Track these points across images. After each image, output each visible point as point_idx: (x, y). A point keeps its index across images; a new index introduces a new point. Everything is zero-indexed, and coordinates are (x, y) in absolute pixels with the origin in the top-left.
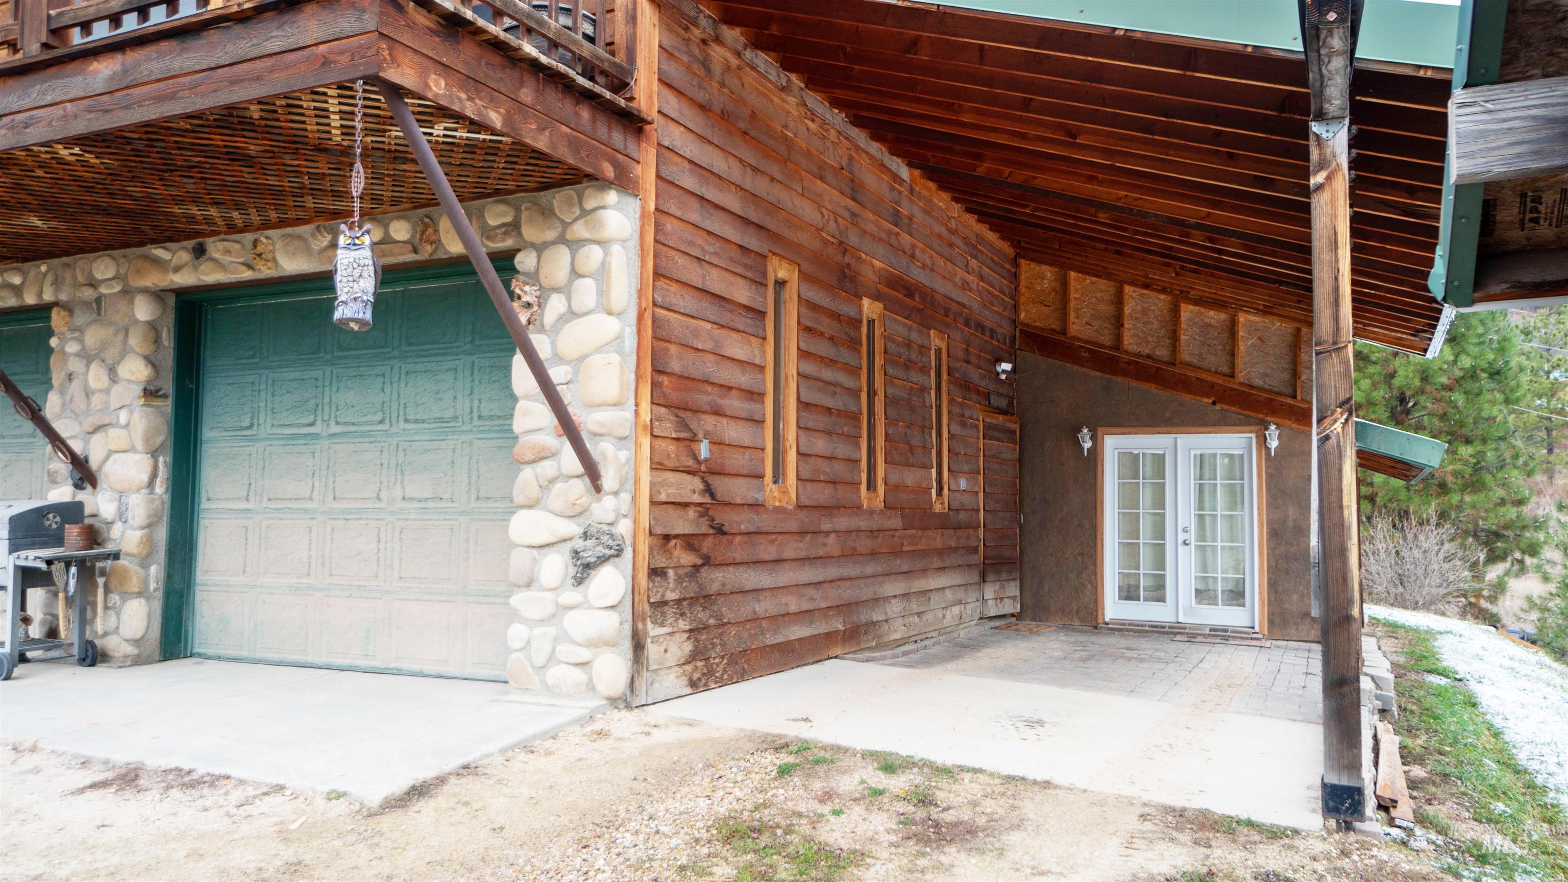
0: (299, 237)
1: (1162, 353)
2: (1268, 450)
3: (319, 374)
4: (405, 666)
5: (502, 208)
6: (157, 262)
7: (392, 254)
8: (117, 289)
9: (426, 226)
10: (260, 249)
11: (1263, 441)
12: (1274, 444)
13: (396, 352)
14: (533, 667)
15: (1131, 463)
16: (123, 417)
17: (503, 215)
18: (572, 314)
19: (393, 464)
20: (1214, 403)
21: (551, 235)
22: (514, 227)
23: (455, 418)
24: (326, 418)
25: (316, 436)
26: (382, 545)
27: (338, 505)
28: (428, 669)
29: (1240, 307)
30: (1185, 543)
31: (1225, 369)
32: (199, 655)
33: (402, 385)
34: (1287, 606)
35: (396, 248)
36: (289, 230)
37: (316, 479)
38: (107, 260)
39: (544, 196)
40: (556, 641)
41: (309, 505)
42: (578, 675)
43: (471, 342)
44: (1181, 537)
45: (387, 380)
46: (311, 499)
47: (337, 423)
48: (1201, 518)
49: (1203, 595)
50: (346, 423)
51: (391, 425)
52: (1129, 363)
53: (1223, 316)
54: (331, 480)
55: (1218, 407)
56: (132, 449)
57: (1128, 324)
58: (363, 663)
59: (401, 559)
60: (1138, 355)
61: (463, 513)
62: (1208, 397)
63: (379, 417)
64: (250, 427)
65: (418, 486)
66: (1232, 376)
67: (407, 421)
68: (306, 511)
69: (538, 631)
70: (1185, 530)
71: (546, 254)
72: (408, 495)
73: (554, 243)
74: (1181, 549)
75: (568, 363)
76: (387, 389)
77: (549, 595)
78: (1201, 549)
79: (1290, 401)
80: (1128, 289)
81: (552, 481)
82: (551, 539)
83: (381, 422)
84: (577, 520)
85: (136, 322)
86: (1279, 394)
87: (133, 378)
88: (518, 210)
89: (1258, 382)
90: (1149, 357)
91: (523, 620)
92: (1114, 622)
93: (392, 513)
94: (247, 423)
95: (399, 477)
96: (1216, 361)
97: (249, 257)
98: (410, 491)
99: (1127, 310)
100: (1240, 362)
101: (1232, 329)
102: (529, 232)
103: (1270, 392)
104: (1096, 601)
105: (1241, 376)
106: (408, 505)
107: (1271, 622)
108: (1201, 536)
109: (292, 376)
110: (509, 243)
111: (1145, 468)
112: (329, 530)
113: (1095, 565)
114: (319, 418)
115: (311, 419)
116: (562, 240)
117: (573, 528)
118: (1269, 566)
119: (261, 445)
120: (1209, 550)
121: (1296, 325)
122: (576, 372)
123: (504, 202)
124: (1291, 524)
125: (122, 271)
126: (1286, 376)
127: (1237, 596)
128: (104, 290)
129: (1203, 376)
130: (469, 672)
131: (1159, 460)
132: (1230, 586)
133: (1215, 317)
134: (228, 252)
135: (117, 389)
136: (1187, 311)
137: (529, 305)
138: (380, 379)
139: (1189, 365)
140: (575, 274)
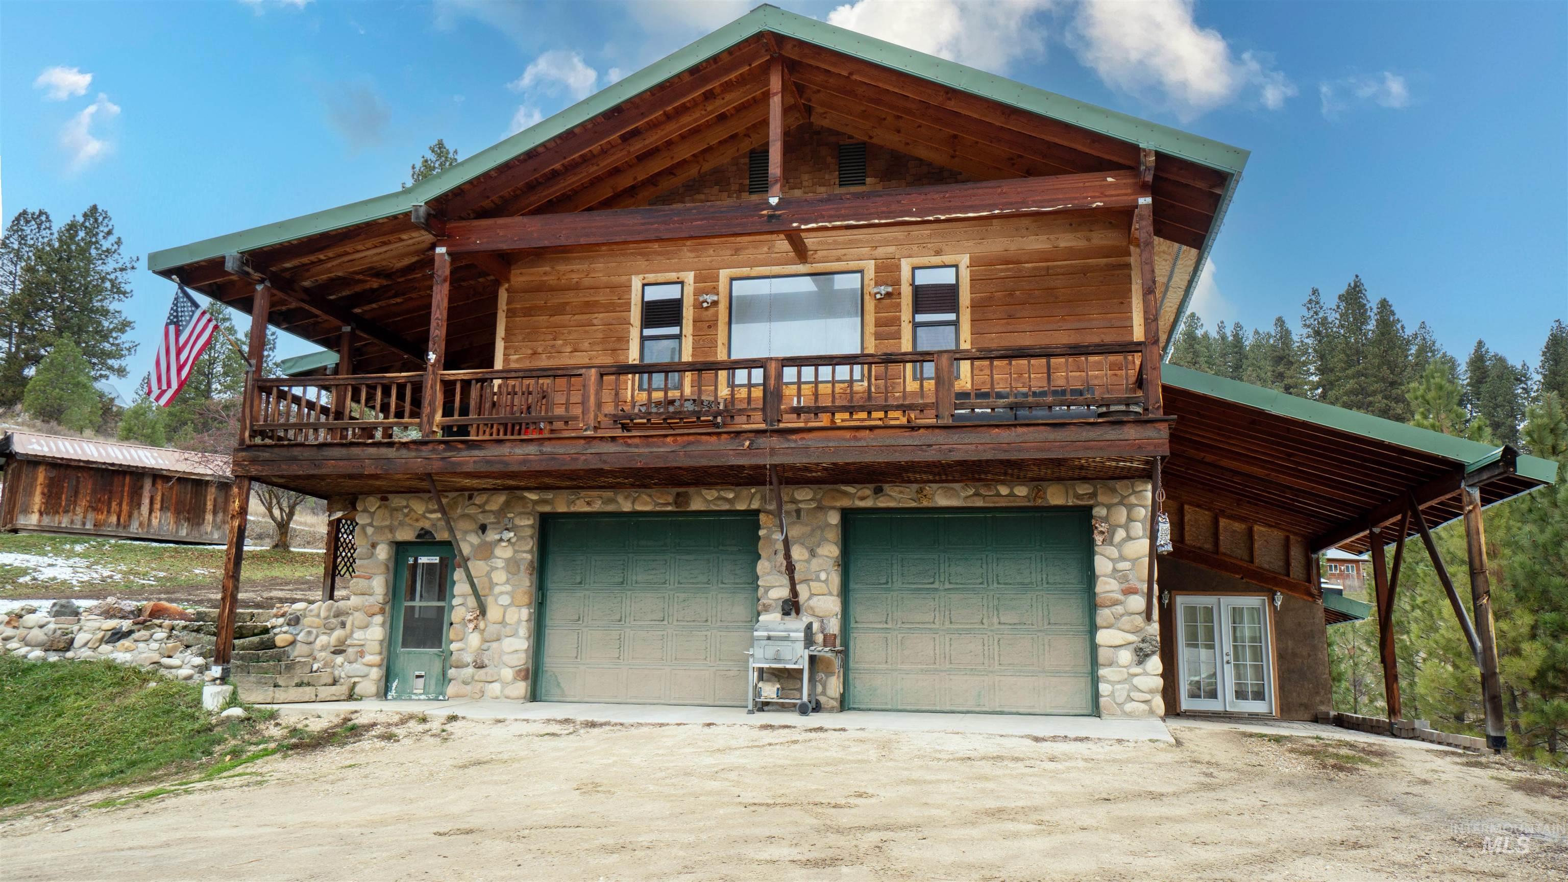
0: (952, 489)
1: (1208, 546)
2: (1275, 607)
3: (936, 556)
4: (1006, 710)
5: (1087, 486)
6: (846, 494)
7: (1014, 501)
8: (814, 505)
9: (1039, 491)
10: (925, 493)
11: (1272, 600)
12: (1278, 603)
13: (989, 548)
14: (1117, 704)
15: (1191, 611)
16: (823, 576)
17: (1087, 489)
18: (1129, 538)
19: (991, 605)
20: (1242, 578)
21: (1116, 500)
22: (1094, 495)
23: (1032, 583)
24: (942, 579)
25: (936, 589)
26: (986, 648)
27: (952, 626)
28: (1021, 710)
29: (1255, 522)
30: (1228, 662)
31: (1246, 558)
32: (854, 709)
33: (995, 565)
34: (1290, 700)
35: (1018, 500)
36: (945, 485)
37: (937, 613)
38: (807, 490)
39: (1111, 483)
40: (1129, 691)
41: (933, 626)
42: (1144, 707)
43: (1040, 545)
44: (1225, 658)
45: (984, 561)
46: (934, 623)
47: (950, 583)
48: (1235, 647)
49: (1240, 694)
50: (957, 583)
51: (988, 585)
52: (1189, 552)
53: (1244, 526)
54: (947, 613)
55: (1244, 580)
56: (831, 594)
57: (1187, 528)
58: (977, 709)
59: (1000, 655)
60: (1194, 547)
61: (1040, 631)
62: (1238, 574)
63: (980, 580)
64: (887, 583)
65: (1009, 617)
66: (1252, 561)
67: (998, 583)
68: (930, 629)
69: (1118, 686)
70: (1227, 655)
71: (1113, 509)
72: (1002, 621)
73: (1116, 504)
74: (1226, 666)
75: (1129, 561)
76: (984, 566)
77: (1125, 670)
78: (1237, 667)
79: (1286, 578)
80: (1186, 507)
81: (1122, 616)
82: (1123, 643)
83: (981, 584)
84: (1138, 634)
85: (829, 525)
86: (1279, 574)
87: (831, 555)
88: (1095, 487)
89: (1266, 566)
90: (1200, 548)
91: (1108, 682)
92: (1186, 711)
93: (991, 631)
94: (884, 581)
95: (996, 613)
96: (1241, 552)
97: (915, 496)
98: (1003, 620)
99: (1186, 518)
100: (1257, 553)
101: (1250, 533)
102: (1101, 498)
103: (1273, 572)
104: (1175, 699)
105: (1257, 561)
106: (1003, 627)
107: (1282, 710)
108: (1236, 658)
109: (916, 557)
110: (1091, 502)
111: (1200, 616)
112: (947, 639)
113: (1173, 676)
114: (937, 580)
115: (932, 580)
116: (1121, 503)
117: (1132, 638)
118: (1279, 677)
119: (895, 594)
120: (1242, 668)
121: (1287, 534)
122: (1133, 565)
123: (1088, 483)
124: (1290, 651)
125: (818, 497)
126: (1281, 563)
127: (1259, 695)
128: (801, 506)
129: (1232, 561)
130: (1049, 711)
131: (1209, 611)
132: (1255, 689)
133: (1239, 526)
134: (901, 492)
135: (814, 561)
136: (1223, 522)
137: (1103, 533)
138: (980, 562)
139: (1225, 554)
140: (1130, 519)
